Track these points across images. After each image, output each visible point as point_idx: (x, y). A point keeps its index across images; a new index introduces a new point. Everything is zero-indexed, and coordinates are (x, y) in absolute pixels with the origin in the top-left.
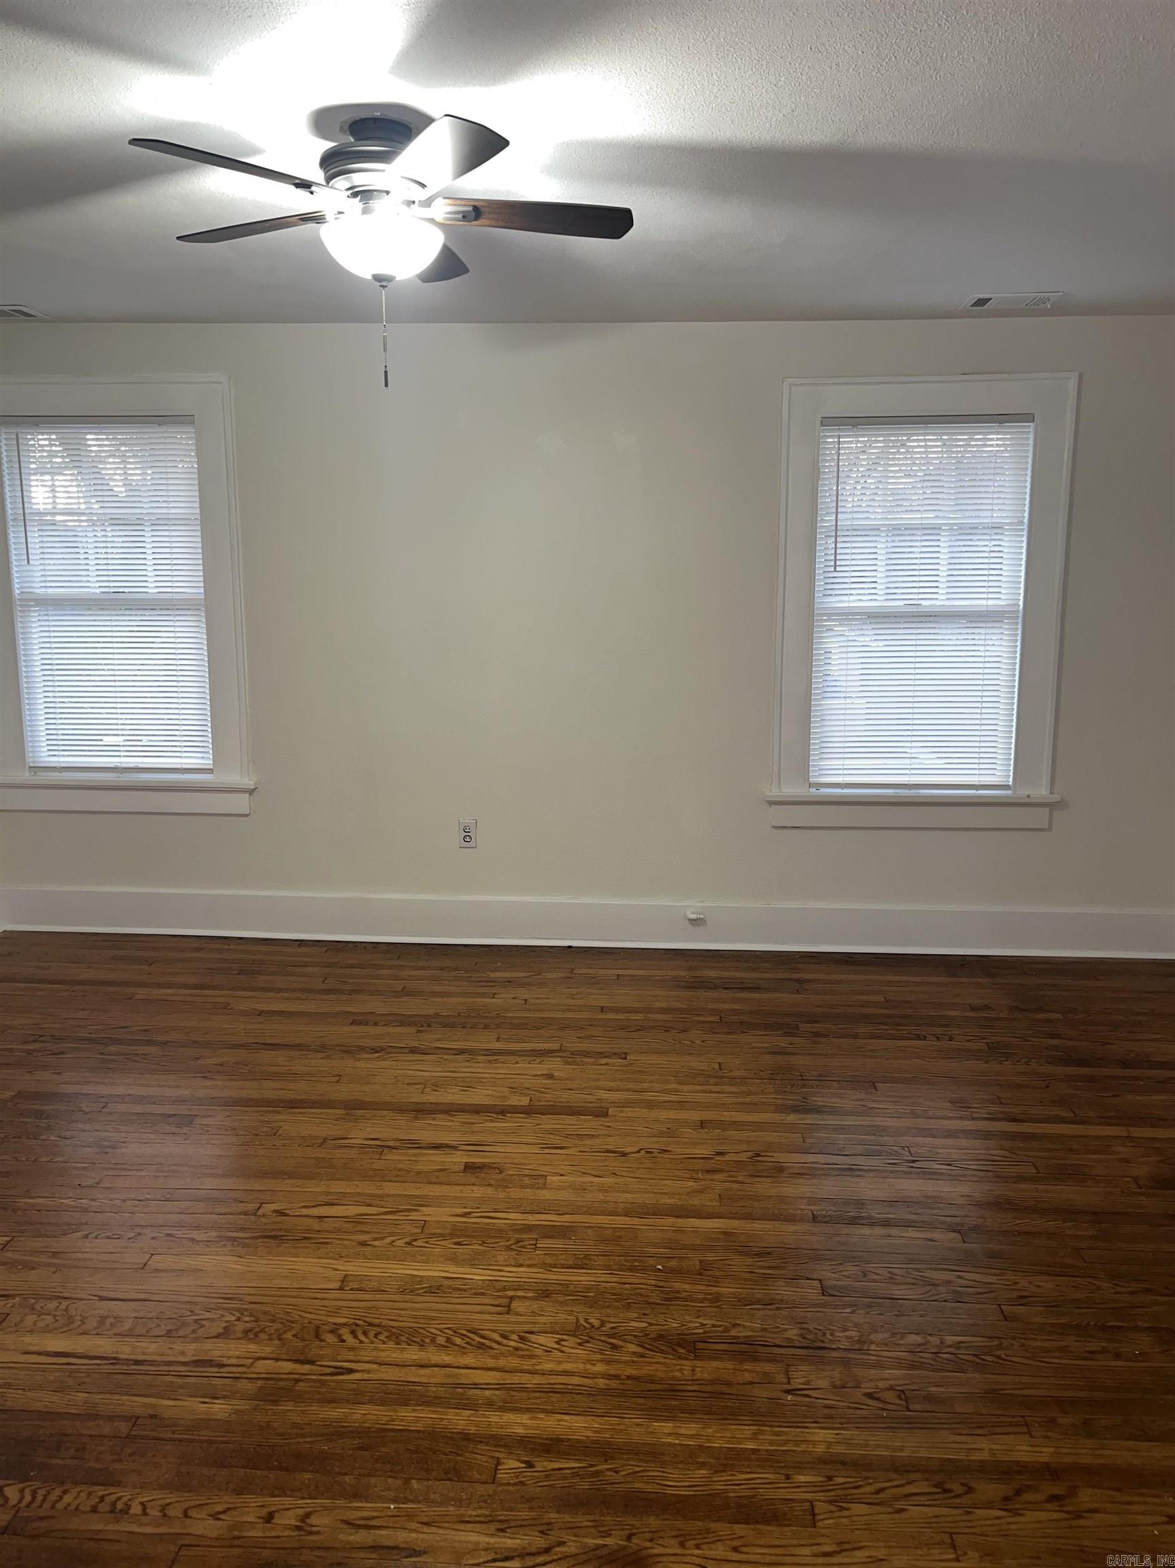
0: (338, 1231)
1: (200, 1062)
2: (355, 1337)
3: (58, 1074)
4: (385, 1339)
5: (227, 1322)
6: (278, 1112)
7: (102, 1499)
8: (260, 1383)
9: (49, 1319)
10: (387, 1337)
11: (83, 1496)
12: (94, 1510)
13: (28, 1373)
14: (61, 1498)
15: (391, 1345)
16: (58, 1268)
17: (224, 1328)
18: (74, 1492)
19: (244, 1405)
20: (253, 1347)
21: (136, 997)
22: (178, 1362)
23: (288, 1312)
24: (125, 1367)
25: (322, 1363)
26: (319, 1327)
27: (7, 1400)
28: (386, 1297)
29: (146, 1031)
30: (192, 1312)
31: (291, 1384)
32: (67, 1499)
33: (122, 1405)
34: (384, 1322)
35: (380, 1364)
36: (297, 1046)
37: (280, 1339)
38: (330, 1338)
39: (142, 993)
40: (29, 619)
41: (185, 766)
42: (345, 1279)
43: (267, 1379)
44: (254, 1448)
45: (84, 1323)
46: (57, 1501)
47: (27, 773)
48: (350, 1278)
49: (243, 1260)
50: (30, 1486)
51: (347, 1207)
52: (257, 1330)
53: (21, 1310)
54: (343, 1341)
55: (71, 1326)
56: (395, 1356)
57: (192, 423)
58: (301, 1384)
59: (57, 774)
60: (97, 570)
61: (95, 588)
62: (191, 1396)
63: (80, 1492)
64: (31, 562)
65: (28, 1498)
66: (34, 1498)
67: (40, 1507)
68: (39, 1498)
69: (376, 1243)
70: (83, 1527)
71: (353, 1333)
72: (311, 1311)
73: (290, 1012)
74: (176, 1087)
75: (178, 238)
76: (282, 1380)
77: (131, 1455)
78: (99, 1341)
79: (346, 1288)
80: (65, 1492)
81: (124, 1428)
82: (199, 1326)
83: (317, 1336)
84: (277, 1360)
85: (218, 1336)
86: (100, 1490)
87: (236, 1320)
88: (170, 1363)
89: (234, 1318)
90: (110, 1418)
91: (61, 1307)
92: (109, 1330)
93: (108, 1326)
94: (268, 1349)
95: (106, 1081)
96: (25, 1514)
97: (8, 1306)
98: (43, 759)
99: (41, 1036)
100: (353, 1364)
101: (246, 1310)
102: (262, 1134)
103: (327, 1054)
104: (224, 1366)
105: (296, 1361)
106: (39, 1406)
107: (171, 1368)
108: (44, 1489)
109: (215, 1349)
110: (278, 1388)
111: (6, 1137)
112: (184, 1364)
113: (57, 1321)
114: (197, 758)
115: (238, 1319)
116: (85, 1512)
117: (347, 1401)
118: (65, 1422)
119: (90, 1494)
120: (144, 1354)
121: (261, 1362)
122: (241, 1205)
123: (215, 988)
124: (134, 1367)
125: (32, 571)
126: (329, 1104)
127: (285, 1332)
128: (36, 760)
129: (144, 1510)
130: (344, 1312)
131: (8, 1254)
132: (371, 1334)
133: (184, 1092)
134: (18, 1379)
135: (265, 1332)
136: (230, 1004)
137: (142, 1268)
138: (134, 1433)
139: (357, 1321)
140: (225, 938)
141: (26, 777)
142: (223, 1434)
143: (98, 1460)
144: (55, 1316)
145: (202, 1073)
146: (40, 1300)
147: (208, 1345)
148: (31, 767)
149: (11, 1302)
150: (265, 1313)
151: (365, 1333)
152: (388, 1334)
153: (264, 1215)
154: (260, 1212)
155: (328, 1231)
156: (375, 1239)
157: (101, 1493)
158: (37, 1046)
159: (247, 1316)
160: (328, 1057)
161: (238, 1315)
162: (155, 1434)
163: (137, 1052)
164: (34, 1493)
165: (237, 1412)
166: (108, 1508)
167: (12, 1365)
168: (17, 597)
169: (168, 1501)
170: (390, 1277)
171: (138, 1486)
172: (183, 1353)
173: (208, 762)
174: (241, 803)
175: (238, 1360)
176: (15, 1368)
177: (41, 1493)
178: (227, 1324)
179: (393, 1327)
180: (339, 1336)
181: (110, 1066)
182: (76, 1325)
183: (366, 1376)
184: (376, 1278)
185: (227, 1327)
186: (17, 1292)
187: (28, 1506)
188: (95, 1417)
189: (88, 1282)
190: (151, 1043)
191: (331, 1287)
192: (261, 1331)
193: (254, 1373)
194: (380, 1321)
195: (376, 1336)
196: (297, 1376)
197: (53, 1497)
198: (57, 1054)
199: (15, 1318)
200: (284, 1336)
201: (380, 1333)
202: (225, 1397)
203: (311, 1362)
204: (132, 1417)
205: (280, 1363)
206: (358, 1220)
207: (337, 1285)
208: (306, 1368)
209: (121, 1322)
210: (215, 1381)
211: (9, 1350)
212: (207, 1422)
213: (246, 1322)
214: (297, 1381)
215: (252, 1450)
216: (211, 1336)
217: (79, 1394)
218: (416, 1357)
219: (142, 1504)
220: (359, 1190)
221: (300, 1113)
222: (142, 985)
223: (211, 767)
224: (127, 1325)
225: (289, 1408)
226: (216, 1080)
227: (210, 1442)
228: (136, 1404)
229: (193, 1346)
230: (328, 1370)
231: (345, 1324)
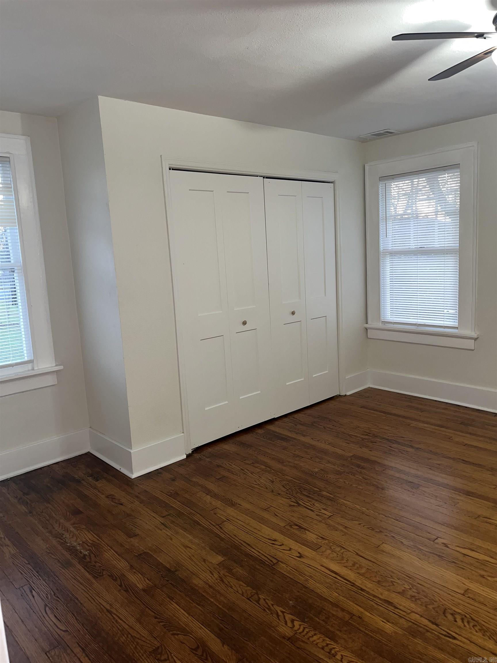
0: (471, 564)
1: (430, 461)
2: (463, 622)
3: (371, 451)
4: (477, 630)
5: (405, 588)
6: (460, 495)
7: (327, 645)
8: (410, 624)
9: (335, 555)
10: (479, 629)
11: (321, 640)
12: (323, 648)
13: (320, 575)
14: (312, 637)
15: (480, 634)
16: (345, 534)
17: (403, 590)
18: (319, 636)
19: (400, 631)
20: (413, 605)
21: (411, 425)
22: (378, 597)
23: (434, 596)
24: (356, 589)
25: (443, 628)
26: (446, 609)
27: (308, 583)
28: (485, 608)
29: (411, 441)
30: (391, 576)
31: (424, 631)
32: (315, 638)
33: (349, 606)
34: (480, 621)
35: (471, 642)
36: (480, 466)
37: (426, 607)
38: (450, 617)
39: (414, 424)
40: (385, 260)
41: (445, 325)
42: (467, 590)
43: (413, 623)
44: (397, 654)
45: (347, 563)
46: (311, 637)
47: (381, 324)
48: (469, 591)
49: (421, 561)
50: (304, 625)
51: (480, 554)
52: (417, 598)
53: (326, 546)
54: (456, 621)
55: (342, 562)
56: (480, 641)
57: (459, 168)
58: (429, 634)
59: (392, 325)
60: (414, 238)
61: (413, 246)
62: (379, 616)
63: (321, 637)
64: (387, 236)
65: (301, 630)
66: (303, 631)
67: (304, 636)
68: (305, 632)
69: (489, 578)
70: (316, 653)
71: (462, 620)
72: (445, 599)
73: (481, 448)
74: (416, 469)
75: (429, 80)
76: (421, 627)
77: (345, 631)
78: (350, 572)
79: (466, 595)
80: (315, 634)
81: (347, 617)
82: (392, 584)
83: (444, 613)
84: (421, 616)
85: (399, 593)
86: (328, 641)
87: (409, 589)
88: (375, 596)
89: (409, 587)
90: (343, 610)
91: (341, 551)
92: (356, 569)
93: (356, 568)
94: (419, 610)
95: (388, 459)
96: (298, 636)
97: (323, 542)
98: (387, 319)
99: (369, 433)
100: (457, 635)
101: (415, 586)
102: (448, 503)
103: (493, 473)
104: (397, 608)
105: (430, 621)
106: (318, 591)
107: (375, 599)
108: (309, 629)
109: (396, 599)
110: (418, 630)
111: (344, 472)
112: (380, 599)
113: (338, 557)
114: (452, 322)
115: (410, 589)
116: (319, 647)
117: (448, 653)
118: (325, 603)
119: (324, 640)
120: (366, 587)
121: (414, 614)
122: (428, 534)
123: (447, 428)
124: (360, 591)
125: (389, 240)
126: (487, 499)
127: (429, 604)
128: (385, 318)
129: (342, 658)
130: (460, 607)
131: (330, 521)
132: (471, 624)
133: (419, 473)
134: (316, 576)
135: (420, 600)
136: (452, 437)
137: (377, 547)
138: (350, 621)
139: (466, 615)
140: (459, 406)
141: (380, 325)
142: (386, 640)
143: (332, 626)
144: (338, 554)
145: (430, 466)
146: (335, 545)
147: (393, 595)
148: (382, 322)
149: (324, 541)
150: (423, 591)
151: (468, 622)
152: (480, 628)
153: (437, 543)
154: (436, 541)
155: (466, 563)
156: (489, 576)
157: (328, 642)
158: (367, 437)
159: (415, 589)
160: (493, 475)
161: (411, 586)
162: (358, 626)
163: (404, 450)
164: (304, 628)
165: (396, 633)
166: (328, 651)
167: (315, 569)
168: (381, 251)
169: (353, 660)
170: (491, 599)
171: (343, 646)
172: (381, 594)
173: (456, 324)
174: (470, 344)
175: (404, 608)
176: (316, 571)
177: (307, 630)
178: (404, 589)
179: (483, 625)
180: (455, 619)
181: (392, 453)
182: (344, 562)
183: (461, 644)
184: (483, 597)
185: (404, 590)
186: (328, 538)
187: (300, 633)
188: (337, 606)
189: (354, 545)
190: (412, 447)
191: (459, 591)
192: (418, 599)
193: (409, 618)
194: (478, 619)
195: (474, 626)
196: (427, 628)
197: (310, 634)
198: (373, 442)
199: (323, 549)
200: (428, 606)
201: (476, 626)
202: (392, 623)
203: (437, 625)
204: (352, 613)
205: (422, 619)
206: (484, 563)
207: (462, 592)
208: (434, 627)
209: (362, 568)
210: (391, 614)
211: (316, 561)
212: (380, 631)
213: (414, 592)
214: (428, 631)
215: (396, 654)
216: (396, 591)
217: (335, 593)
218: (491, 647)
219: (342, 655)
220: (489, 548)
221: (471, 499)
222: (416, 420)
223: (457, 326)
224: (363, 571)
225: (420, 643)
226: (435, 471)
227: (380, 641)
228: (356, 609)
229: (387, 593)
230: (444, 633)
231: (459, 613)
